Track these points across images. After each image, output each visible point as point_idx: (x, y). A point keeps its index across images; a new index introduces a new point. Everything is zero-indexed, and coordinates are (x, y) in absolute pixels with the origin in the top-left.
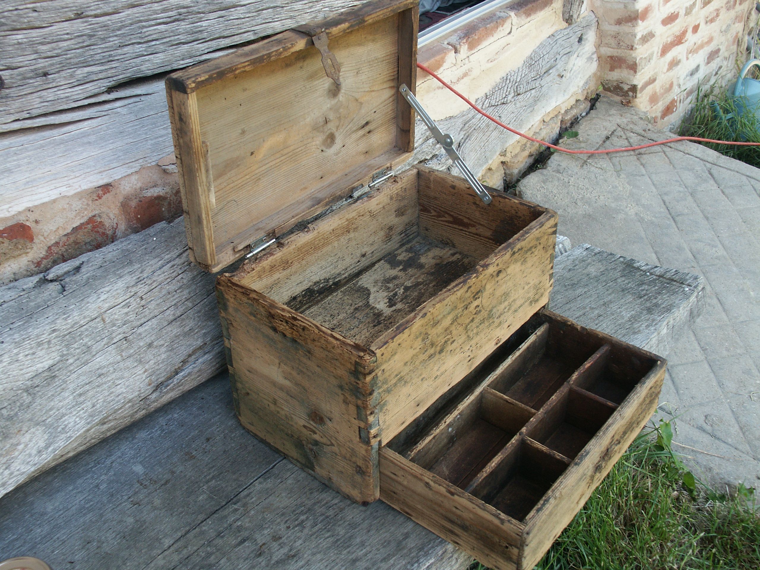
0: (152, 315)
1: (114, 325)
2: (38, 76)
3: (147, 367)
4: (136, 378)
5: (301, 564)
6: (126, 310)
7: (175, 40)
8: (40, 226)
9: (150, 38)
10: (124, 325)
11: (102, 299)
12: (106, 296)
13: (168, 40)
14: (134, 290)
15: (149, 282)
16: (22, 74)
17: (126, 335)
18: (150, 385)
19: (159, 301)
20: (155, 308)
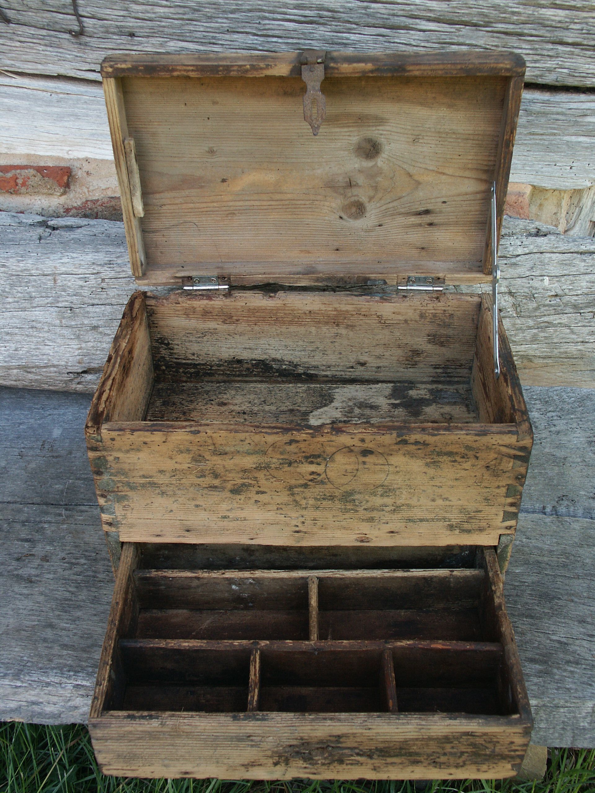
0: (108, 301)
1: (64, 291)
2: (121, 34)
3: (84, 345)
4: (69, 350)
5: (25, 591)
6: (81, 283)
7: (304, 44)
8: (89, 179)
9: (270, 33)
10: (75, 295)
11: (61, 261)
12: (67, 260)
13: (295, 41)
14: (98, 268)
15: (118, 269)
16: (106, 27)
17: (73, 306)
18: (79, 363)
19: (121, 293)
20: (114, 297)
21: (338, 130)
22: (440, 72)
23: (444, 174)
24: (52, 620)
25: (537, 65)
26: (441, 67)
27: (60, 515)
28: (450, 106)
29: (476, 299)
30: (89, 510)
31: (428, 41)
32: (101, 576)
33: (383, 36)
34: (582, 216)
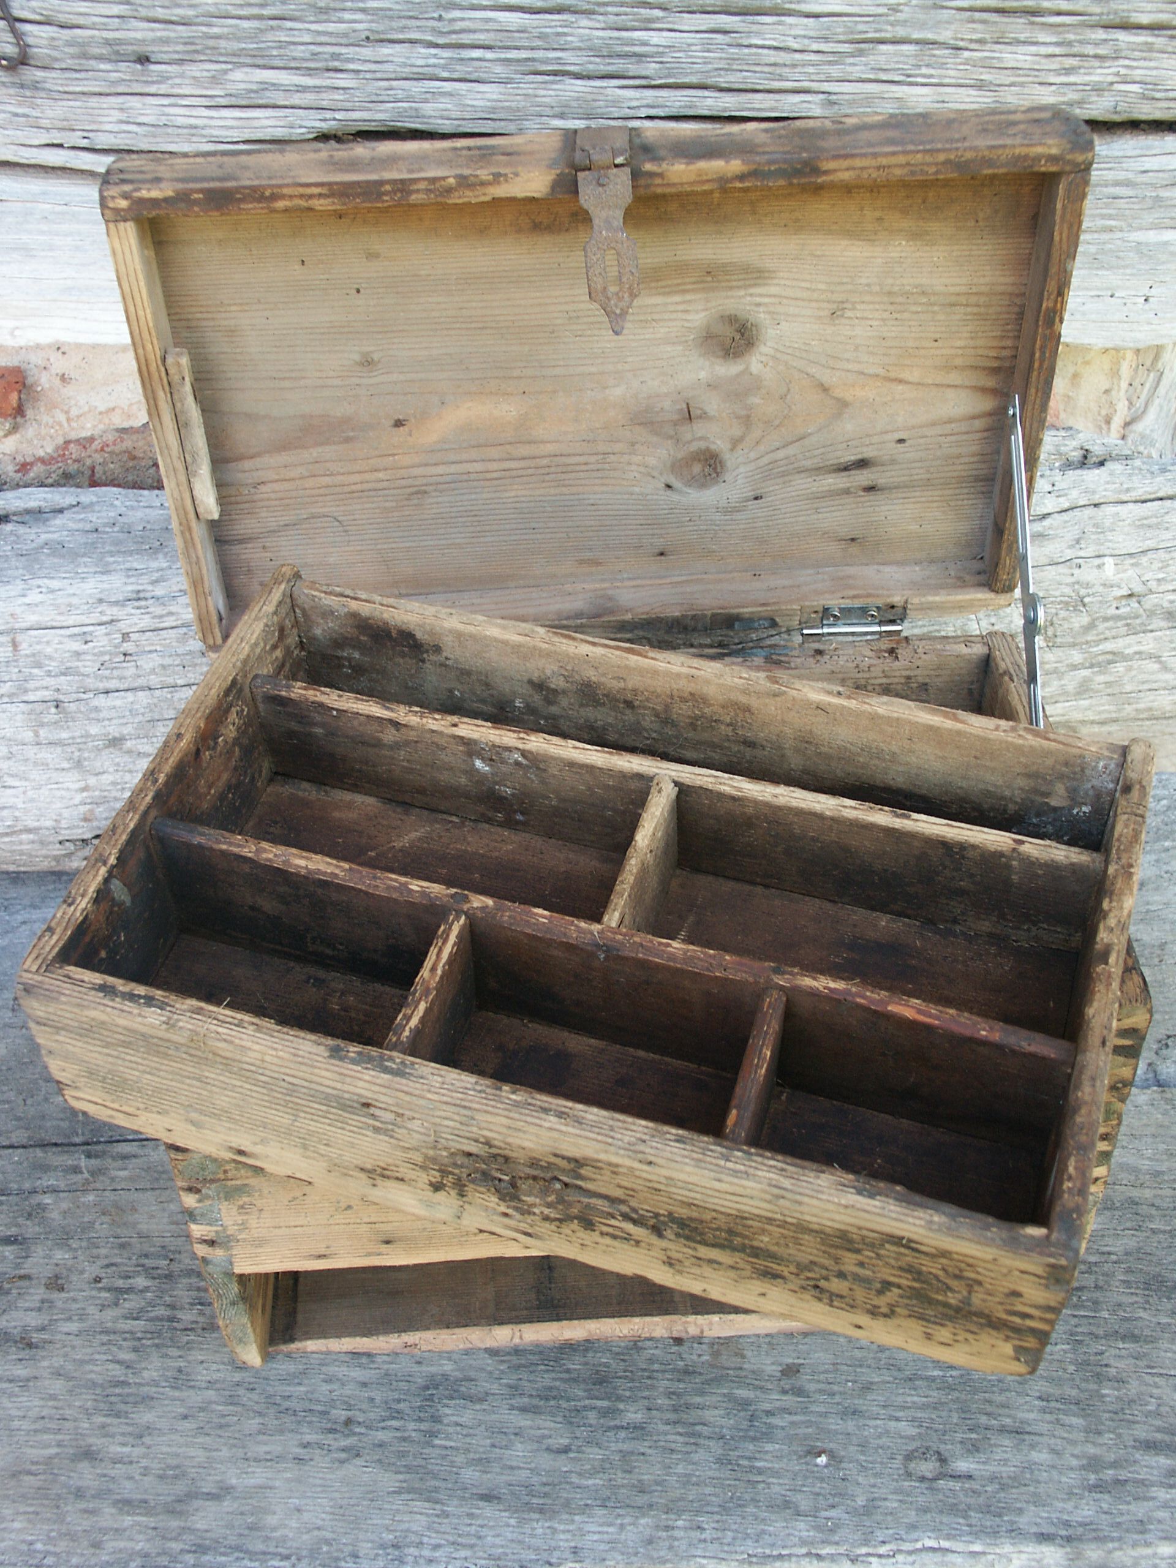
0: (140, 682)
1: (39, 665)
2: (118, 58)
3: (92, 781)
4: (58, 793)
5: (21, 1371)
6: (77, 646)
7: (546, 61)
8: (68, 391)
9: (466, 39)
10: (64, 674)
11: (27, 600)
12: (39, 598)
14: (112, 612)
15: (159, 610)
16: (79, 45)
17: (62, 697)
18: (85, 820)
19: (167, 661)
20: (153, 671)
21: (659, 300)
22: (898, 172)
23: (901, 381)
24: (91, 1440)
25: (1072, 79)
26: (902, 159)
27: (76, 1170)
28: (915, 236)
29: (979, 650)
30: (140, 1152)
31: (826, 39)
32: (187, 1316)
33: (725, 32)
34: (1162, 390)
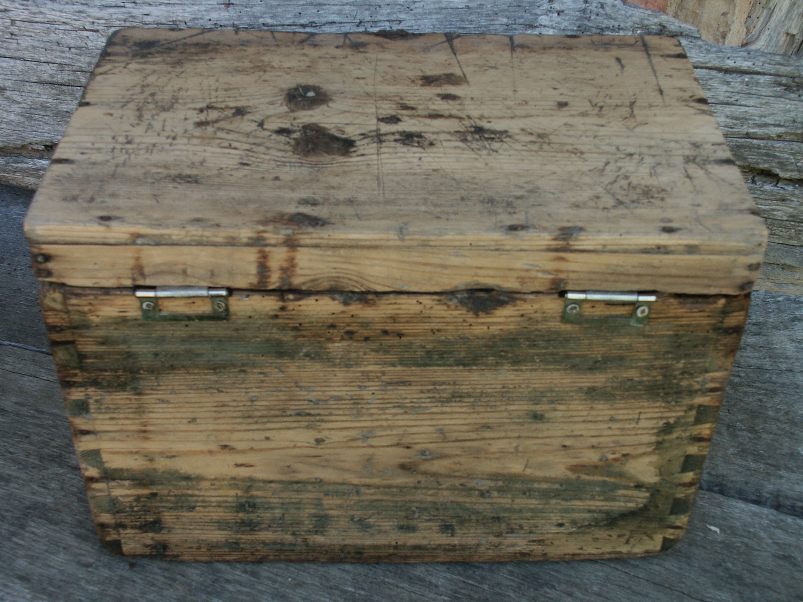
0: (18, 54)
19: (36, 44)
20: (27, 49)
34: (772, 24)
